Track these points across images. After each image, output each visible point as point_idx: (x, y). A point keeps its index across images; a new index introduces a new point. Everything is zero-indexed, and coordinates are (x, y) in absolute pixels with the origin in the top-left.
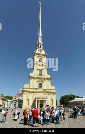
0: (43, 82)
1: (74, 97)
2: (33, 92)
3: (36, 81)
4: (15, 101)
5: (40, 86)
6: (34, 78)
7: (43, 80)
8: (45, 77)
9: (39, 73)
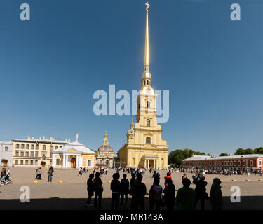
0: (151, 135)
1: (191, 153)
2: (140, 149)
3: (142, 134)
4: (108, 158)
5: (148, 140)
6: (140, 130)
7: (152, 133)
8: (155, 129)
9: (146, 123)
